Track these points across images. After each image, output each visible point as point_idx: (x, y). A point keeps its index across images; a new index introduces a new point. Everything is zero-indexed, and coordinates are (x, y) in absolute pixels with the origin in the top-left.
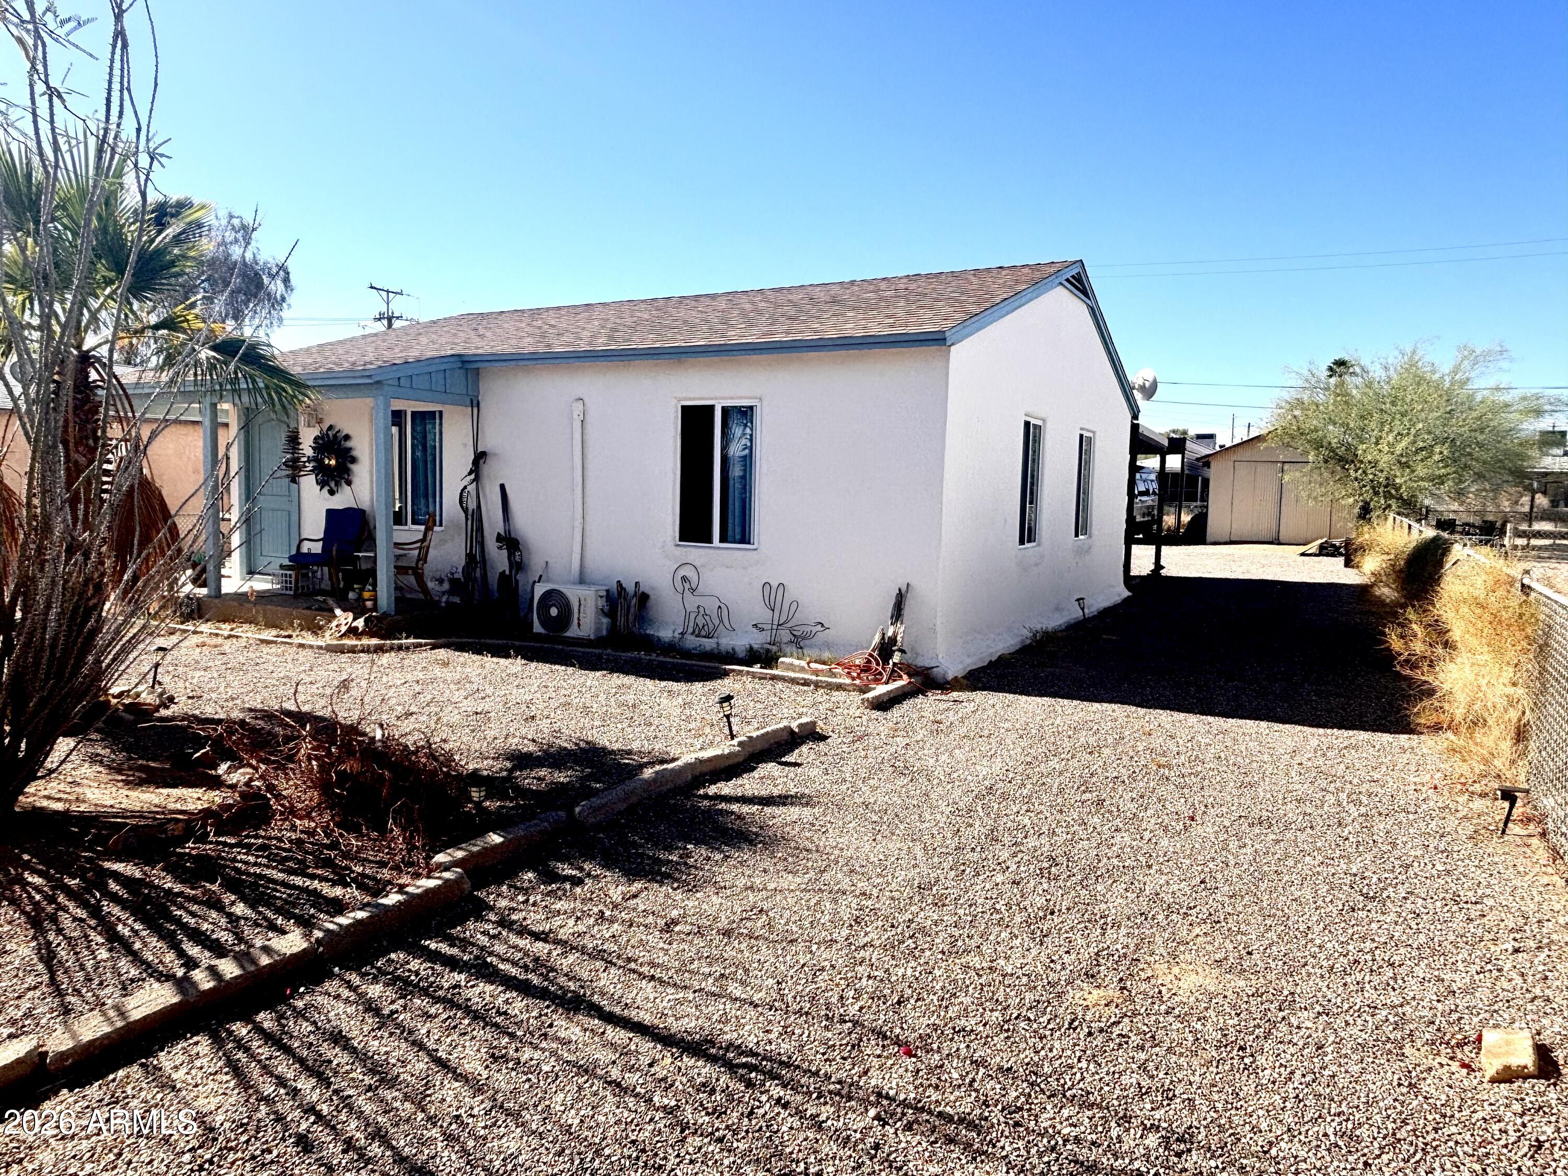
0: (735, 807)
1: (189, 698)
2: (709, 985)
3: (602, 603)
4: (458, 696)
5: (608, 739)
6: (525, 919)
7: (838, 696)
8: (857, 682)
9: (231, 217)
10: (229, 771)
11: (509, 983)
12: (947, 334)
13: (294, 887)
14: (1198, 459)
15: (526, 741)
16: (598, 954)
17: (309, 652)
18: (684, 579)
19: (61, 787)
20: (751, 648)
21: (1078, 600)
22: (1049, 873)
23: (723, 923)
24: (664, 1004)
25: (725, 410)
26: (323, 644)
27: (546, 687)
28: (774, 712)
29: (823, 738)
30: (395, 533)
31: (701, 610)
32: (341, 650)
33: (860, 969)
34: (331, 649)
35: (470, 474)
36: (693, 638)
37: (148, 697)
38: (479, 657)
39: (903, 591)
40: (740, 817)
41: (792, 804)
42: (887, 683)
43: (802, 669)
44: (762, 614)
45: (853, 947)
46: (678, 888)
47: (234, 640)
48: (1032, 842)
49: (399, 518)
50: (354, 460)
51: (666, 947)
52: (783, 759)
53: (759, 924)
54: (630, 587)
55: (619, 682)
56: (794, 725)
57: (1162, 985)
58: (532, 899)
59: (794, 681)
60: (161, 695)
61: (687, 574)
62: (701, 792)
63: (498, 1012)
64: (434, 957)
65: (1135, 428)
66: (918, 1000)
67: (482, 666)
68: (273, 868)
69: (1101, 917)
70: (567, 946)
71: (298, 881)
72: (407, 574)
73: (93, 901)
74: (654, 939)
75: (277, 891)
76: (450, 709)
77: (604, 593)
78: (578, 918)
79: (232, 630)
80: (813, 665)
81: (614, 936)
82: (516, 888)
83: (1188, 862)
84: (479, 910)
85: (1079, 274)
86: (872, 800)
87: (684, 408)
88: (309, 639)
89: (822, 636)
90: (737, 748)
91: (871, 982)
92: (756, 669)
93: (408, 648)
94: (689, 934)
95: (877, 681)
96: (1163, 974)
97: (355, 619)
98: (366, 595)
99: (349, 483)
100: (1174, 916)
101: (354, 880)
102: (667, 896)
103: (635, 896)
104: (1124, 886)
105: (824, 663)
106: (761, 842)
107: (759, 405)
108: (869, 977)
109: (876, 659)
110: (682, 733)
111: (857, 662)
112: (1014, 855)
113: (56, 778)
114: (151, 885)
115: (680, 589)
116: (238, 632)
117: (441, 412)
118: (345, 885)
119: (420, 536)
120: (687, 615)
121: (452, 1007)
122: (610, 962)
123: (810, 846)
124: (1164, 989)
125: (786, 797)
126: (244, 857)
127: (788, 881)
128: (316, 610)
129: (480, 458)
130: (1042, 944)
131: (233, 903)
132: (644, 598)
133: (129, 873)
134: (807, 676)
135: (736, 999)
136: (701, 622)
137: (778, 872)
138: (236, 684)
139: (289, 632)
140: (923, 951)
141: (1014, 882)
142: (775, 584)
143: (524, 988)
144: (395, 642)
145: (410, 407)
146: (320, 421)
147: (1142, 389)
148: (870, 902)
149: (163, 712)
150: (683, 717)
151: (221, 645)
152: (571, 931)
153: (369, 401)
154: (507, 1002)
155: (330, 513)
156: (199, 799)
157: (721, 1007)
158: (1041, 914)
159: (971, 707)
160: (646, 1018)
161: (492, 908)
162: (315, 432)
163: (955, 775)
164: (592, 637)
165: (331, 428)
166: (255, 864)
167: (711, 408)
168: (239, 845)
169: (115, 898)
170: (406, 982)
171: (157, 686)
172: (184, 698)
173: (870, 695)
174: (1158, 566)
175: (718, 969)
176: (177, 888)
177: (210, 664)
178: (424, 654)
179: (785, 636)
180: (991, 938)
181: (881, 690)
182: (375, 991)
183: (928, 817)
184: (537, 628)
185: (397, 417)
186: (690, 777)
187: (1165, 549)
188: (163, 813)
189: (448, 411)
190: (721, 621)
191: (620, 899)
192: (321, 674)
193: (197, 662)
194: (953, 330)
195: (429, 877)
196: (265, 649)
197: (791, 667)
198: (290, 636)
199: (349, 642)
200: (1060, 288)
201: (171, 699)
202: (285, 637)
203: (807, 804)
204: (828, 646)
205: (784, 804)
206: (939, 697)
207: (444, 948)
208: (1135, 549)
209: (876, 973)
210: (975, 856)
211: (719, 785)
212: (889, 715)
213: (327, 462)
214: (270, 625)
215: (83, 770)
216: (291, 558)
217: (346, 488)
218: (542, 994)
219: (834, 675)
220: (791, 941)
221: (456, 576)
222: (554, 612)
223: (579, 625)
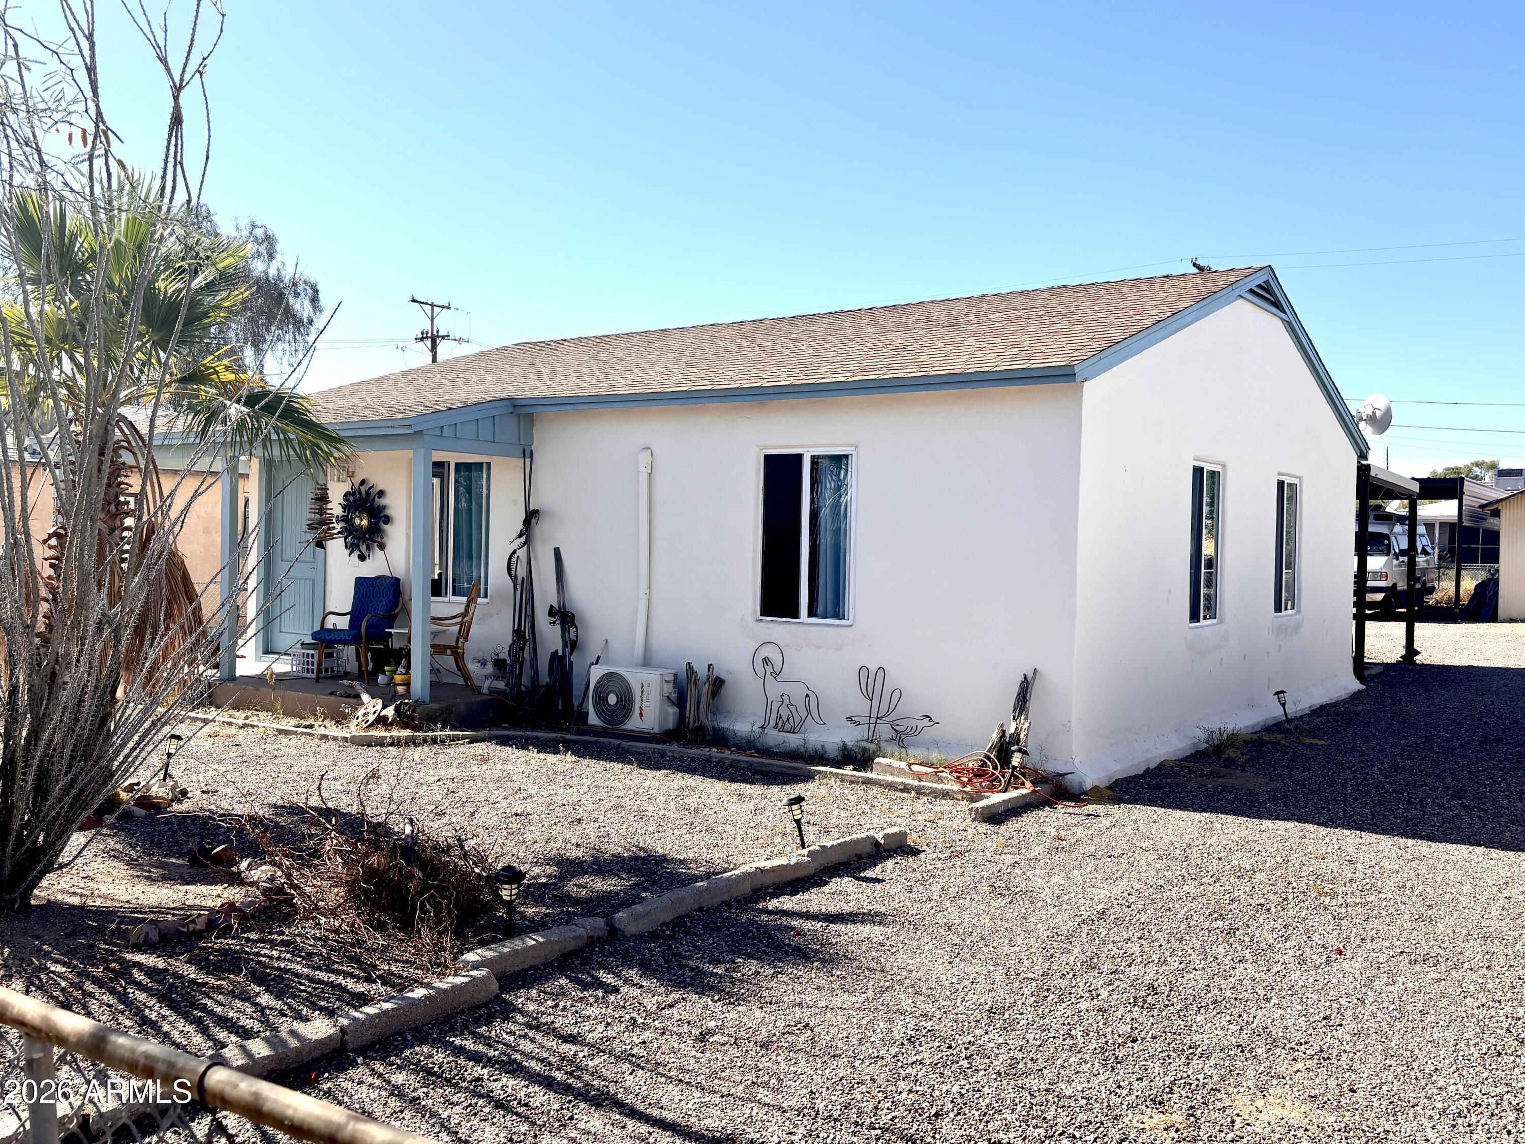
0: (796, 923)
1: (203, 792)
2: (739, 1090)
3: (669, 689)
4: (496, 796)
5: (663, 845)
6: (553, 1022)
7: (944, 805)
8: (968, 789)
9: (254, 226)
10: (250, 868)
11: (533, 1078)
12: (1076, 369)
13: (321, 982)
14: (1482, 507)
15: (569, 846)
16: (627, 1057)
17: (332, 745)
18: (766, 660)
19: (75, 882)
20: (845, 746)
21: (1277, 693)
22: (1145, 1002)
23: (763, 1036)
24: (690, 1106)
25: (815, 460)
26: (348, 736)
27: (597, 787)
28: (862, 821)
29: (914, 852)
30: (433, 606)
31: (785, 698)
32: (369, 743)
33: (902, 1085)
34: (356, 741)
35: (520, 536)
36: (775, 732)
37: (158, 790)
38: (526, 752)
39: (1029, 679)
40: (800, 933)
41: (862, 922)
42: (1005, 791)
43: (901, 772)
44: (859, 706)
45: (900, 1064)
46: (719, 1000)
47: (250, 729)
48: (1134, 971)
49: (437, 588)
50: (388, 520)
51: (699, 1055)
52: (862, 875)
53: (802, 1039)
54: (701, 670)
55: (682, 783)
56: (879, 836)
57: (1238, 1115)
58: (562, 1004)
59: (891, 786)
60: (173, 788)
61: (770, 656)
62: (761, 906)
63: (519, 1103)
64: (459, 1051)
65: (1363, 471)
66: (959, 1114)
67: (527, 763)
68: (298, 963)
69: (1190, 1047)
70: (596, 1049)
71: (323, 976)
72: (445, 653)
73: (119, 988)
74: (688, 1047)
75: (301, 984)
76: (487, 809)
77: (671, 678)
78: (608, 1024)
79: (247, 718)
80: (915, 768)
81: (644, 1043)
82: (545, 992)
83: (1315, 997)
84: (507, 1012)
85: (1266, 282)
86: (957, 921)
87: (767, 457)
88: (333, 730)
89: (930, 733)
90: (807, 859)
91: (911, 1096)
92: (848, 771)
93: (443, 742)
94: (724, 1044)
95: (993, 788)
96: (1242, 1104)
97: (384, 707)
98: (398, 678)
99: (382, 547)
100: (1278, 1051)
101: (379, 977)
102: (706, 1007)
103: (671, 1006)
104: (1228, 1018)
105: (931, 766)
106: (819, 959)
107: (854, 453)
108: (910, 1091)
109: (993, 762)
110: (748, 842)
111: (970, 765)
112: (1110, 983)
113: (68, 873)
114: (175, 975)
115: (761, 672)
116: (254, 720)
117: (489, 464)
118: (369, 980)
119: (461, 609)
120: (769, 704)
121: (474, 1096)
122: (638, 1066)
123: (872, 965)
124: (1238, 1120)
125: (857, 915)
126: (267, 951)
127: (842, 1000)
128: (342, 696)
129: (531, 517)
130: (1113, 1070)
131: (258, 994)
132: (718, 684)
133: (152, 964)
134: (907, 781)
135: (765, 1105)
136: (785, 713)
137: (833, 990)
138: (252, 778)
139: (311, 721)
140: (977, 1071)
141: (1100, 1010)
142: (873, 668)
143: (549, 1083)
144: (430, 734)
145: (453, 458)
146: (351, 476)
147: (1372, 419)
148: (930, 1023)
149: (176, 807)
150: (752, 825)
151: (235, 736)
152: (601, 1035)
153: (409, 453)
154: (528, 1095)
155: (361, 583)
156: (219, 896)
157: (748, 1111)
158: (1120, 1041)
159: (1107, 822)
160: (669, 1116)
161: (521, 1012)
162: (346, 487)
163: (1065, 898)
164: (656, 731)
165: (363, 482)
166: (279, 958)
167: (799, 457)
168: (261, 940)
169: (140, 986)
170: (429, 1072)
171: (168, 780)
172: (198, 792)
173: (980, 804)
174: (1411, 651)
175: (751, 1077)
176: (202, 978)
177: (223, 756)
178: (462, 749)
179: (884, 731)
180: (1058, 1062)
181: (996, 798)
182: (399, 1078)
183: (1019, 941)
184: (593, 719)
185: (439, 469)
186: (749, 889)
187: (1421, 629)
188: (182, 909)
189: (495, 461)
190: (809, 712)
191: (654, 1008)
192: (344, 769)
193: (210, 754)
194: (1085, 364)
195: (456, 975)
196: (284, 740)
197: (889, 769)
198: (311, 726)
199: (379, 733)
200: (1241, 301)
201: (184, 793)
202: (306, 727)
203: (880, 923)
204: (936, 744)
205: (854, 922)
206: (1070, 810)
207: (469, 1044)
208: (1371, 627)
209: (918, 1088)
210: (1064, 983)
211: (781, 899)
212: (1003, 827)
213: (357, 521)
214: (289, 713)
215: (95, 865)
216: (314, 636)
217: (378, 552)
218: (564, 1089)
219: (940, 780)
220: (834, 1056)
221: (501, 657)
222: (612, 699)
223: (641, 714)
